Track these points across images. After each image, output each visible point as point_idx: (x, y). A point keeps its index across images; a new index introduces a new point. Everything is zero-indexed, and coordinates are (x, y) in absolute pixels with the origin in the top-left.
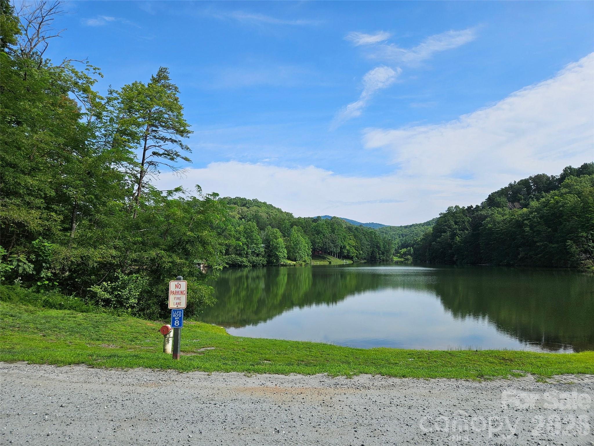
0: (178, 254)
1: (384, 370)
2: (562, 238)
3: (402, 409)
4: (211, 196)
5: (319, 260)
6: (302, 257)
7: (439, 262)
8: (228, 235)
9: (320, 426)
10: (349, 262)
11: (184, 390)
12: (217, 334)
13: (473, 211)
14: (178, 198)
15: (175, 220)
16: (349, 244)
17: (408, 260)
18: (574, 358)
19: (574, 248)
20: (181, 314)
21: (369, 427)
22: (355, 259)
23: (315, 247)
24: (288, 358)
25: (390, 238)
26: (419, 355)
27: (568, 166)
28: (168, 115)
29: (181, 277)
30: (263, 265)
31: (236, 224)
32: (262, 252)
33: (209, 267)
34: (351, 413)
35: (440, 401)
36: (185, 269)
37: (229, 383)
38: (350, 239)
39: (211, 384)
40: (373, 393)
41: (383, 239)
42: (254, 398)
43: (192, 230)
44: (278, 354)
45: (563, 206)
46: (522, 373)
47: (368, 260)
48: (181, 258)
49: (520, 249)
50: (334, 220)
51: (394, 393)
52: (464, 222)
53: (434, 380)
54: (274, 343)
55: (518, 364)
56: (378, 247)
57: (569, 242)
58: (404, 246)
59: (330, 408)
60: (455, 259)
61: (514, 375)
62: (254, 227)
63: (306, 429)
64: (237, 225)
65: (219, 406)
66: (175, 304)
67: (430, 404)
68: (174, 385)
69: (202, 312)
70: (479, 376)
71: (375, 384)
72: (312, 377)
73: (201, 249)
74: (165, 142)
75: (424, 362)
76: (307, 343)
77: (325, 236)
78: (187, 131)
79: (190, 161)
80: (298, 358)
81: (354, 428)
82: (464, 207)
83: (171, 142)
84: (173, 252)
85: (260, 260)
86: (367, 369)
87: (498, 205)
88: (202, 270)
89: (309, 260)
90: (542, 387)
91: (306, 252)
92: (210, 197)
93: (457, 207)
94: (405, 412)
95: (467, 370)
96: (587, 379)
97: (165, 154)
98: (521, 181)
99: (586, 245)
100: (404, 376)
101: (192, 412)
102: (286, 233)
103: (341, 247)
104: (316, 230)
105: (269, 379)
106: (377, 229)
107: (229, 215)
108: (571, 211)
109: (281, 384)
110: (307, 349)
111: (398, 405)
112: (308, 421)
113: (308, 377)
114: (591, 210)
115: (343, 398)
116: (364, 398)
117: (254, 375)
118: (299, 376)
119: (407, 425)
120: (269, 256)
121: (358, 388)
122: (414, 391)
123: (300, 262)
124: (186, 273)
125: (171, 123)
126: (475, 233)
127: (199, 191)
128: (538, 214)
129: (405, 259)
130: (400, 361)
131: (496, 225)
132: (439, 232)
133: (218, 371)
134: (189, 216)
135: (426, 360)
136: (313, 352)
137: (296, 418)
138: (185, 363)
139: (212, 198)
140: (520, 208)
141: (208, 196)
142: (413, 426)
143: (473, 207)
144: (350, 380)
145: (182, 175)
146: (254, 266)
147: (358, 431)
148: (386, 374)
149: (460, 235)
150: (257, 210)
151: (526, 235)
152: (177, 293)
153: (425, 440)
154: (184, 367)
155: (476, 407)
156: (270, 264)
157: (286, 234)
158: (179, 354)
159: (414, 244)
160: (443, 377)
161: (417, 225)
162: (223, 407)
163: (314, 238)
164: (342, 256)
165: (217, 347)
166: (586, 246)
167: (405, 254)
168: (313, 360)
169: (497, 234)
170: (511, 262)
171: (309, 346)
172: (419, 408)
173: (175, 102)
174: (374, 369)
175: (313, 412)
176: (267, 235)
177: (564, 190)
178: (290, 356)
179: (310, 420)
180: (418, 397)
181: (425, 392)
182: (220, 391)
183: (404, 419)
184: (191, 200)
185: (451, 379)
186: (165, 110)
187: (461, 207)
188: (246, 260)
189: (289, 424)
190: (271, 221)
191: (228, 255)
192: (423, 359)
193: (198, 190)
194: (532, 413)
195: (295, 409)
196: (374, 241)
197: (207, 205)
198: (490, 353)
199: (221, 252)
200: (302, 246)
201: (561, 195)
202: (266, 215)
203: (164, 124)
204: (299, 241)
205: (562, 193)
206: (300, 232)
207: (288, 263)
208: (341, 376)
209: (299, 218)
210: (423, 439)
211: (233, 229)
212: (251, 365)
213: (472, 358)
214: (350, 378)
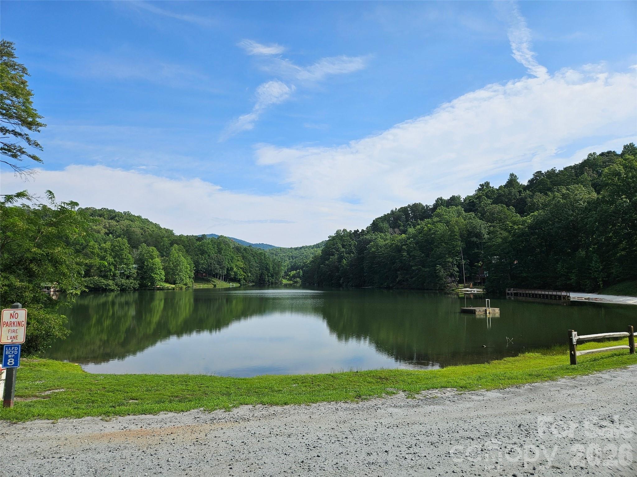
0: (18, 276)
1: (265, 399)
2: (433, 263)
3: (281, 438)
4: (68, 205)
5: (202, 283)
6: (183, 280)
7: (327, 285)
8: (89, 253)
9: (191, 468)
10: (235, 285)
11: (18, 444)
12: (70, 372)
13: (359, 235)
14: (20, 206)
15: (15, 233)
16: (236, 266)
17: (297, 283)
18: (439, 373)
19: (442, 273)
20: (18, 350)
21: (245, 462)
22: (243, 282)
23: (198, 269)
24: (160, 394)
25: (280, 260)
26: (303, 380)
27: (440, 197)
28: (11, 100)
29: (19, 304)
30: (134, 288)
31: (101, 240)
32: (134, 273)
33: (62, 292)
34: (228, 449)
35: (320, 426)
36: (27, 294)
37: (80, 431)
38: (238, 261)
39: (56, 434)
40: (253, 425)
41: (273, 261)
42: (112, 445)
43: (39, 246)
44: (147, 391)
45: (434, 233)
46: (395, 391)
47: (256, 283)
48: (21, 281)
49: (399, 273)
50: (221, 239)
51: (275, 422)
52: (350, 245)
53: (314, 405)
54: (143, 379)
55: (393, 382)
56: (267, 269)
57: (438, 267)
58: (293, 268)
59: (204, 446)
60: (341, 281)
61: (387, 393)
62: (124, 245)
63: (175, 473)
64: (103, 242)
65: (65, 460)
66: (9, 338)
67: (310, 430)
68: (4, 439)
69: (50, 346)
70: (357, 397)
71: (256, 415)
72: (185, 413)
73: (51, 269)
74: (4, 134)
75: (308, 387)
76: (183, 376)
77: (211, 256)
78: (38, 124)
79: (40, 160)
80: (171, 393)
81: (229, 465)
82: (351, 231)
83: (14, 135)
84: (11, 273)
85: (131, 283)
86: (248, 399)
87: (381, 230)
88: (53, 295)
89: (191, 283)
90: (411, 403)
91: (188, 274)
92: (65, 206)
93: (345, 230)
94: (284, 441)
95: (346, 392)
96: (448, 392)
97: (5, 149)
98: (401, 208)
99: (452, 269)
100: (285, 404)
101: (27, 471)
102: (164, 252)
103: (228, 269)
104: (201, 250)
105: (133, 421)
106: (267, 250)
107: (92, 229)
108: (440, 239)
109: (148, 426)
110: (183, 383)
111: (277, 435)
112: (178, 464)
113: (181, 414)
114: (457, 238)
115: (220, 433)
116: (243, 431)
117: (115, 419)
118: (171, 414)
119: (286, 454)
120: (143, 278)
121: (236, 421)
122: (295, 417)
123: (180, 285)
124: (28, 299)
125: (14, 111)
126: (360, 256)
127: (51, 198)
128: (414, 240)
129: (293, 281)
130: (283, 388)
131: (379, 249)
132: (327, 255)
133: (66, 417)
134: (34, 228)
135: (309, 384)
136: (189, 386)
137: (163, 463)
138: (22, 411)
139: (69, 207)
140: (400, 233)
141: (63, 205)
142: (291, 455)
143: (359, 231)
144: (228, 413)
145: (28, 177)
146: (123, 290)
147: (233, 468)
148: (267, 403)
149: (346, 258)
150: (129, 225)
151: (404, 259)
152: (12, 324)
153: (302, 467)
154: (19, 416)
155: (353, 428)
156: (144, 288)
157: (165, 254)
158: (13, 400)
159: (303, 267)
160: (324, 400)
161: (307, 247)
162: (70, 460)
163: (197, 259)
164: (229, 279)
165: (68, 388)
166: (451, 271)
167: (294, 277)
168: (189, 395)
169: (379, 258)
170: (391, 285)
171: (185, 380)
172: (299, 435)
173: (22, 86)
174: (255, 399)
175: (184, 453)
176: (141, 254)
177: (436, 219)
178: (163, 392)
179: (179, 463)
180: (298, 424)
181: (305, 418)
182: (69, 441)
183: (282, 449)
184: (40, 208)
185: (331, 402)
186: (7, 94)
187: (348, 231)
188: (113, 283)
189: (154, 471)
190: (146, 238)
191: (89, 277)
192: (306, 384)
193: (50, 196)
194: (401, 429)
195: (163, 453)
196: (263, 263)
197: (61, 216)
198: (369, 374)
199: (79, 273)
200: (183, 267)
201: (433, 223)
202: (141, 231)
203: (4, 112)
204: (180, 262)
205: (434, 222)
206: (181, 251)
207: (166, 286)
208: (219, 410)
209: (181, 236)
210: (300, 467)
211: (96, 246)
212: (111, 407)
213: (353, 379)
214: (229, 411)
